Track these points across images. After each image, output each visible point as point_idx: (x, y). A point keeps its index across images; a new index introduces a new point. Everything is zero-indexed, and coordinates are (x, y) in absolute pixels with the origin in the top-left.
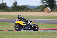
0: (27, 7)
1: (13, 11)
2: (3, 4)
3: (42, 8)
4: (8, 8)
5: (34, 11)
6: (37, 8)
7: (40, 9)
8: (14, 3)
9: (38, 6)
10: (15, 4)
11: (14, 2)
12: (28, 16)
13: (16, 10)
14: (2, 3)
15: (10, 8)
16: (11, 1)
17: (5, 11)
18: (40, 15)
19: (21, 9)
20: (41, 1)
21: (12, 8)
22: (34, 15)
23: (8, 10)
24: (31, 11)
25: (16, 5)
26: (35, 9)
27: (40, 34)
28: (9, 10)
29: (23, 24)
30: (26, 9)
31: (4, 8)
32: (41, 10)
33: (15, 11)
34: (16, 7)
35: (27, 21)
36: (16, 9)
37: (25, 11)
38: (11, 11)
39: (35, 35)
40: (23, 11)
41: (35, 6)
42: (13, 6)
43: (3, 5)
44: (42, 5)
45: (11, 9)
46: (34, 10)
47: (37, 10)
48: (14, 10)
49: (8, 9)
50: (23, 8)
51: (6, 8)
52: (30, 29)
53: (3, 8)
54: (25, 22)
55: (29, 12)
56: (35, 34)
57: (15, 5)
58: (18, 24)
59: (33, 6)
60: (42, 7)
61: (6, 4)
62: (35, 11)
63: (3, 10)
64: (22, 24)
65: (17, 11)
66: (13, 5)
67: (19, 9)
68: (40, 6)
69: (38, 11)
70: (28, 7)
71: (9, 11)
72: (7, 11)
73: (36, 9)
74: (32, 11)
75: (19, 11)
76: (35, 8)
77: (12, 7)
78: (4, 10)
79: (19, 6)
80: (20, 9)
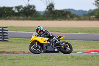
0: (71, 11)
1: (46, 20)
2: (30, 6)
3: (97, 14)
4: (39, 14)
5: (82, 20)
6: (89, 13)
7: (94, 16)
8: (49, 6)
9: (90, 10)
10: (51, 7)
11: (48, 4)
12: (74, 28)
13: (52, 18)
14: (28, 5)
15: (42, 14)
16: (43, 1)
17: (33, 20)
18: (94, 27)
19: (61, 15)
20: (96, 2)
21: (44, 14)
22: (84, 27)
23: (38, 18)
24: (77, 20)
25: (53, 9)
26: (84, 15)
27: (94, 59)
28: (40, 18)
29: (45, 41)
30: (70, 15)
31: (31, 14)
32: (96, 18)
33: (50, 20)
34: (51, 13)
35: (52, 37)
36: (53, 16)
37: (68, 20)
38: (43, 20)
39: (84, 61)
40: (65, 20)
41: (86, 11)
42: (48, 10)
43: (29, 9)
44: (96, 9)
45: (44, 16)
46: (82, 18)
47: (88, 18)
48: (49, 17)
49: (39, 16)
50: (65, 15)
51: (35, 13)
52: (56, 50)
53: (29, 14)
54: (48, 39)
55: (75, 20)
56: (85, 59)
57: (51, 9)
58: (36, 41)
59: (81, 10)
60: (97, 12)
61: (34, 7)
62: (85, 19)
63: (29, 17)
64: (42, 42)
65: (53, 20)
66: (47, 8)
67: (57, 16)
68: (94, 10)
69: (90, 20)
70: (72, 13)
71: (39, 20)
72: (37, 20)
73: (87, 15)
74: (80, 20)
75: (56, 20)
76: (85, 13)
77: (46, 12)
78: (31, 17)
79: (56, 11)
80: (59, 15)
